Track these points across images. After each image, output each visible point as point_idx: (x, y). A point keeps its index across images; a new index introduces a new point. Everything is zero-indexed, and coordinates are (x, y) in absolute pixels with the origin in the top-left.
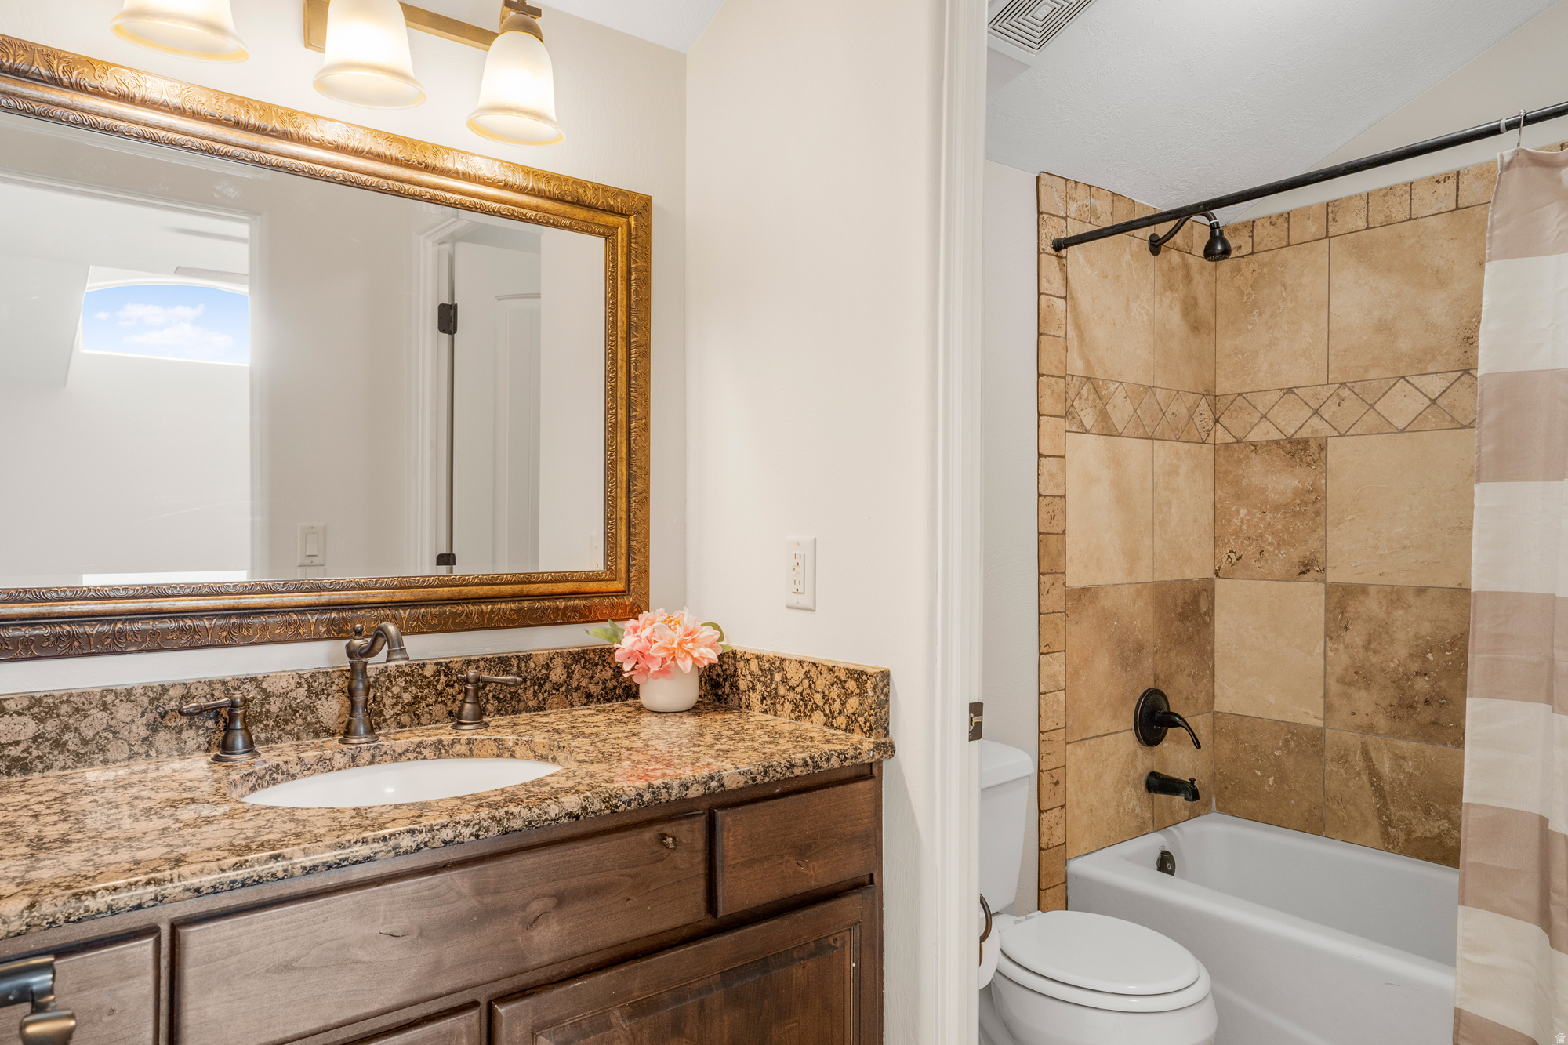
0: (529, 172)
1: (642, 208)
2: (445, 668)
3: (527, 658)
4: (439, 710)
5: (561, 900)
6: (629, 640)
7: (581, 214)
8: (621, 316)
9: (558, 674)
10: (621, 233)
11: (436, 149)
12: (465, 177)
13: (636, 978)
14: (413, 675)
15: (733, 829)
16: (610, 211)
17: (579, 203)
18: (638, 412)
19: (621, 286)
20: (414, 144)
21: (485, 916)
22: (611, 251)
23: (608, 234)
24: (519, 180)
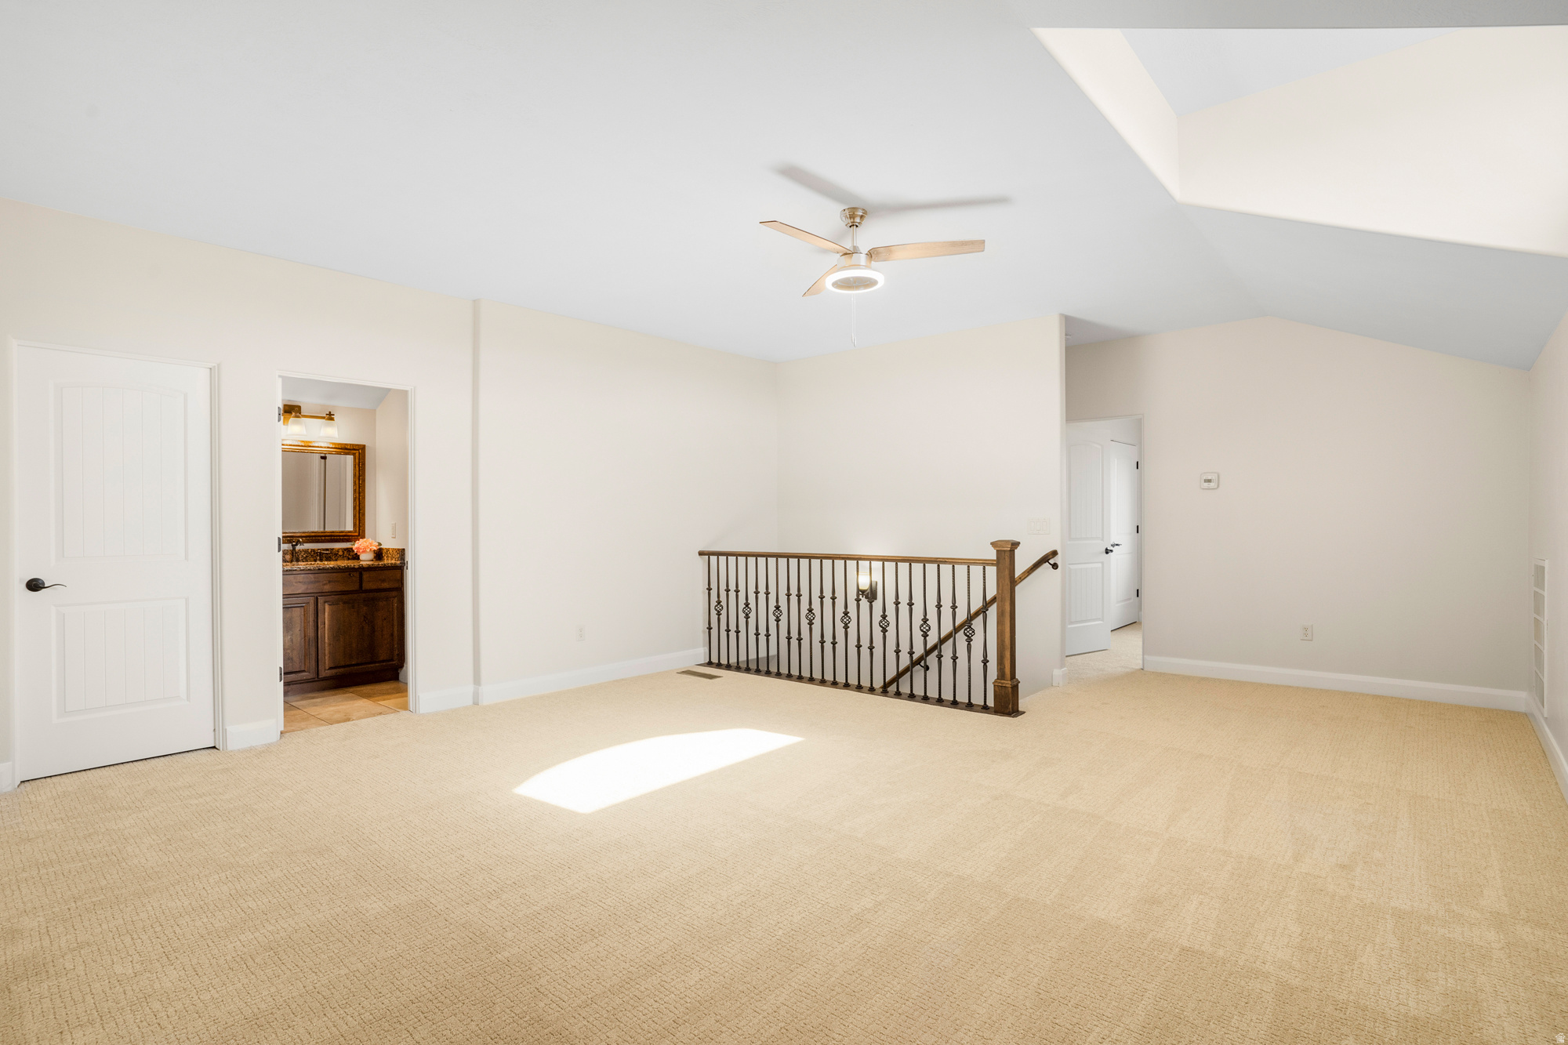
0: (333, 444)
1: (363, 448)
2: (313, 550)
3: (333, 549)
4: (312, 559)
5: (330, 582)
6: (357, 546)
7: (347, 451)
8: (357, 473)
9: (341, 553)
10: (357, 454)
11: (309, 442)
12: (318, 447)
13: (344, 597)
14: (306, 551)
15: (366, 576)
16: (354, 450)
17: (346, 449)
18: (361, 494)
19: (357, 466)
20: (306, 442)
21: (315, 582)
22: (355, 459)
23: (354, 454)
24: (331, 446)
